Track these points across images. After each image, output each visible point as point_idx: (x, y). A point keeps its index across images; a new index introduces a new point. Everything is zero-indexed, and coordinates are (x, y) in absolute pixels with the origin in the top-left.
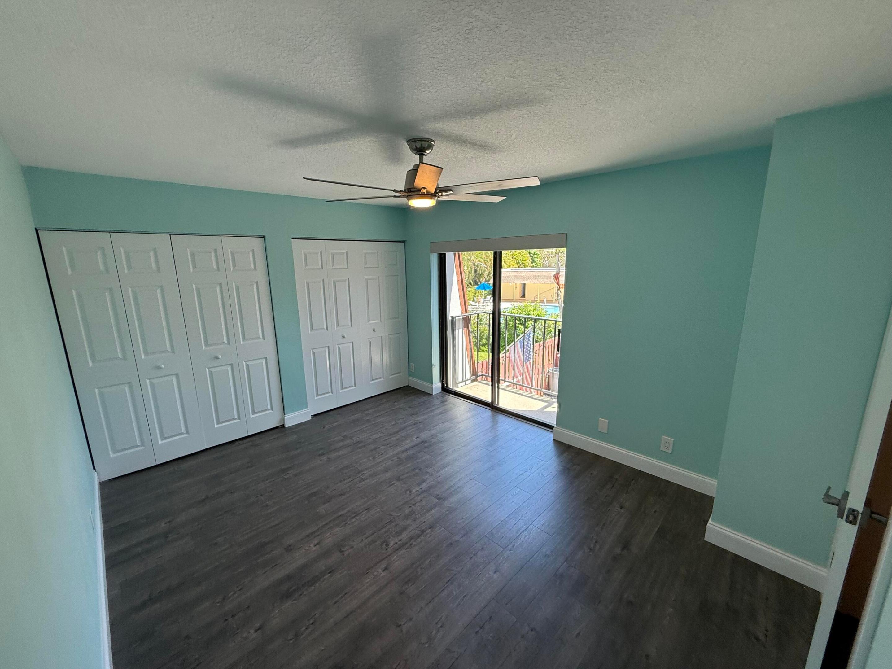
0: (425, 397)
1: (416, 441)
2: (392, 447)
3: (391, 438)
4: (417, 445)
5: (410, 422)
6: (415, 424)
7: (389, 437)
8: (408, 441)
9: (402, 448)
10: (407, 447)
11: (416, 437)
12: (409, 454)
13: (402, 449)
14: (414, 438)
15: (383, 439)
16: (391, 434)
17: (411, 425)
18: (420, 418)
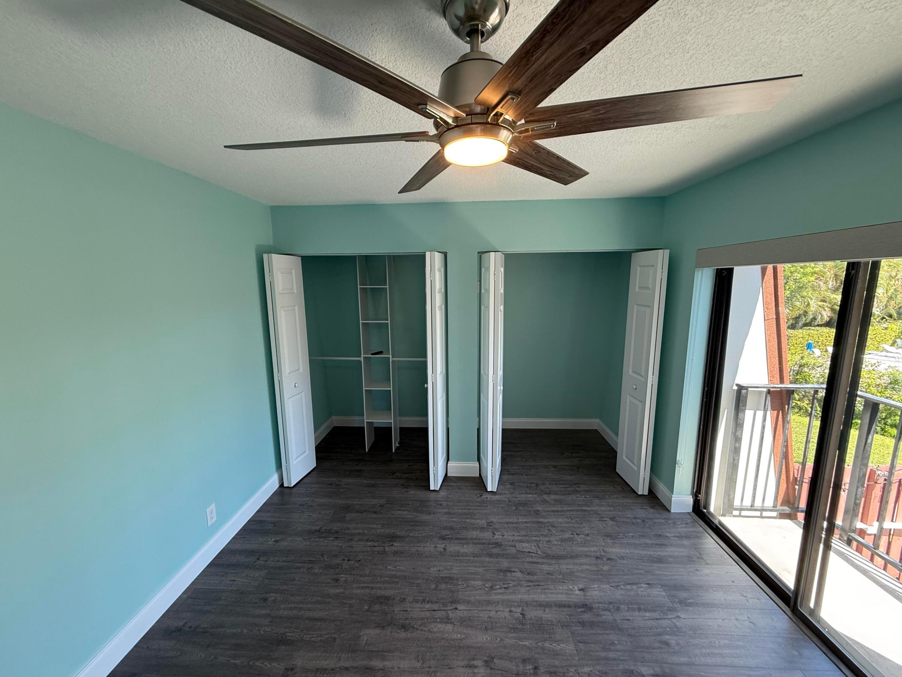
0: (651, 511)
1: (576, 596)
2: (530, 584)
3: (543, 564)
4: (569, 606)
5: (592, 549)
6: (597, 558)
7: (540, 561)
8: (562, 588)
9: (543, 596)
10: (553, 598)
11: (581, 586)
12: (544, 616)
13: (542, 598)
14: (576, 588)
15: (531, 560)
16: (548, 556)
17: (590, 556)
18: (615, 550)
